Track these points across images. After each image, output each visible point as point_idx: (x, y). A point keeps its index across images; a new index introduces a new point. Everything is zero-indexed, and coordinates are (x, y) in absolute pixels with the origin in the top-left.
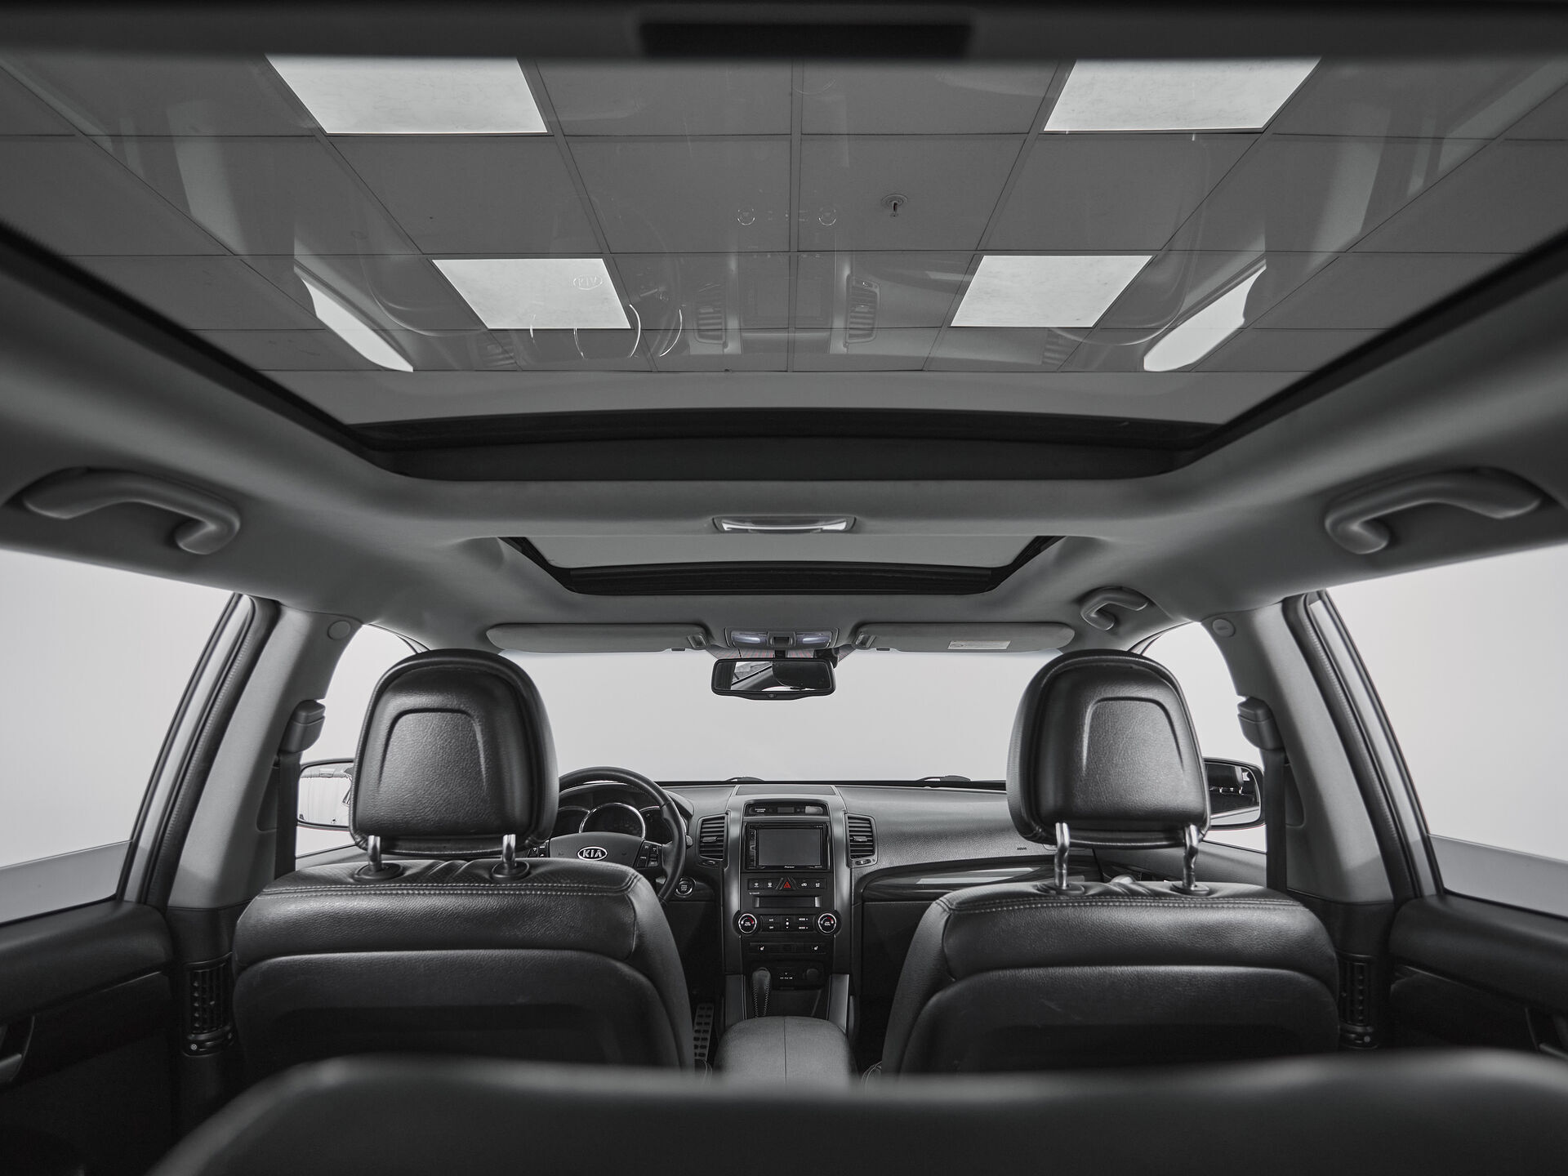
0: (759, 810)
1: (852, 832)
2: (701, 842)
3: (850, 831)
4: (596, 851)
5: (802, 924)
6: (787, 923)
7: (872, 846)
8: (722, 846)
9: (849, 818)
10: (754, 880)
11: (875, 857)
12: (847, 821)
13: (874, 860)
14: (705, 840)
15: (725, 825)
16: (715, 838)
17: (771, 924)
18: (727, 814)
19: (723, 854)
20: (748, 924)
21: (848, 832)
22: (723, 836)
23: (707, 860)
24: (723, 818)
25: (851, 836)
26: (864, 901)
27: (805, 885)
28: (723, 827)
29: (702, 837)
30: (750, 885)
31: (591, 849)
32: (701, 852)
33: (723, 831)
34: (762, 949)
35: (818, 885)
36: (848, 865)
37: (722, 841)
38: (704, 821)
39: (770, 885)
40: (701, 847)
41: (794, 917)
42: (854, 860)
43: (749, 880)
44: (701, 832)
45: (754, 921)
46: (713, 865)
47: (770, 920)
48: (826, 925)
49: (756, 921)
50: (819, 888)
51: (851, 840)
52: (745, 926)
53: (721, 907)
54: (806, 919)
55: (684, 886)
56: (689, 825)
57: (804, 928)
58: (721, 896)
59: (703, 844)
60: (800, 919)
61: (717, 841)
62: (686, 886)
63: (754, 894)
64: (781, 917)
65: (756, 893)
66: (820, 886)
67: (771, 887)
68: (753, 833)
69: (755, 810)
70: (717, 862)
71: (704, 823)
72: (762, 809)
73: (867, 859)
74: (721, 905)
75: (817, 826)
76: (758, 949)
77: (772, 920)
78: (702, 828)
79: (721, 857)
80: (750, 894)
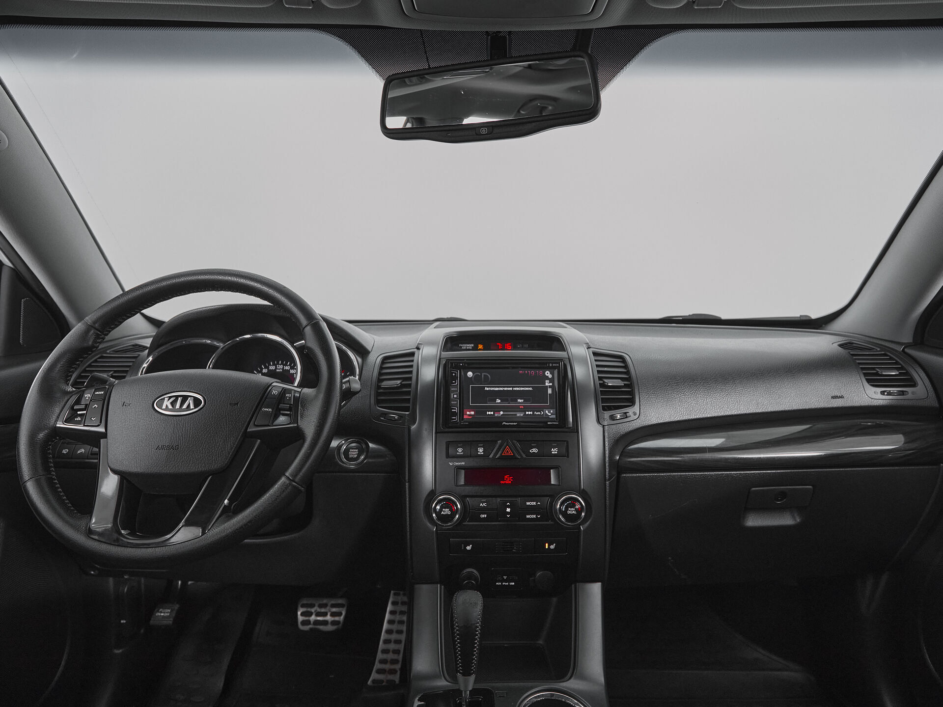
0: (464, 346)
1: (602, 374)
2: (379, 387)
3: (599, 372)
4: (185, 398)
5: (532, 510)
6: (508, 510)
7: (632, 393)
8: (408, 393)
9: (595, 354)
10: (457, 444)
11: (636, 408)
12: (593, 358)
13: (635, 414)
14: (385, 384)
15: (415, 364)
16: (399, 382)
17: (483, 511)
18: (418, 348)
19: (410, 405)
20: (447, 511)
21: (596, 373)
22: (410, 379)
23: (384, 414)
24: (413, 354)
25: (600, 378)
26: (619, 474)
27: (535, 450)
28: (412, 366)
29: (380, 381)
30: (451, 451)
31: (177, 397)
32: (378, 402)
33: (411, 372)
34: (469, 548)
35: (554, 451)
36: (598, 421)
37: (409, 386)
38: (386, 359)
39: (481, 451)
40: (378, 394)
41: (519, 499)
42: (607, 414)
43: (448, 444)
44: (380, 374)
45: (457, 506)
46: (396, 420)
47: (481, 504)
48: (569, 512)
49: (459, 506)
50: (555, 455)
51: (603, 385)
52: (442, 513)
53: (407, 484)
54: (537, 503)
55: (352, 450)
56: (364, 364)
57: (535, 516)
58: (407, 466)
59: (381, 391)
60: (528, 503)
61: (402, 386)
62: (357, 450)
63: (457, 464)
64: (499, 500)
65: (460, 464)
66: (556, 453)
67: (483, 453)
68: (455, 373)
69: (460, 345)
70: (401, 416)
71: (385, 361)
72: (468, 345)
73: (625, 411)
74: (407, 481)
75: (549, 365)
76: (463, 548)
77: (485, 504)
78: (381, 368)
79: (407, 409)
80: (451, 464)
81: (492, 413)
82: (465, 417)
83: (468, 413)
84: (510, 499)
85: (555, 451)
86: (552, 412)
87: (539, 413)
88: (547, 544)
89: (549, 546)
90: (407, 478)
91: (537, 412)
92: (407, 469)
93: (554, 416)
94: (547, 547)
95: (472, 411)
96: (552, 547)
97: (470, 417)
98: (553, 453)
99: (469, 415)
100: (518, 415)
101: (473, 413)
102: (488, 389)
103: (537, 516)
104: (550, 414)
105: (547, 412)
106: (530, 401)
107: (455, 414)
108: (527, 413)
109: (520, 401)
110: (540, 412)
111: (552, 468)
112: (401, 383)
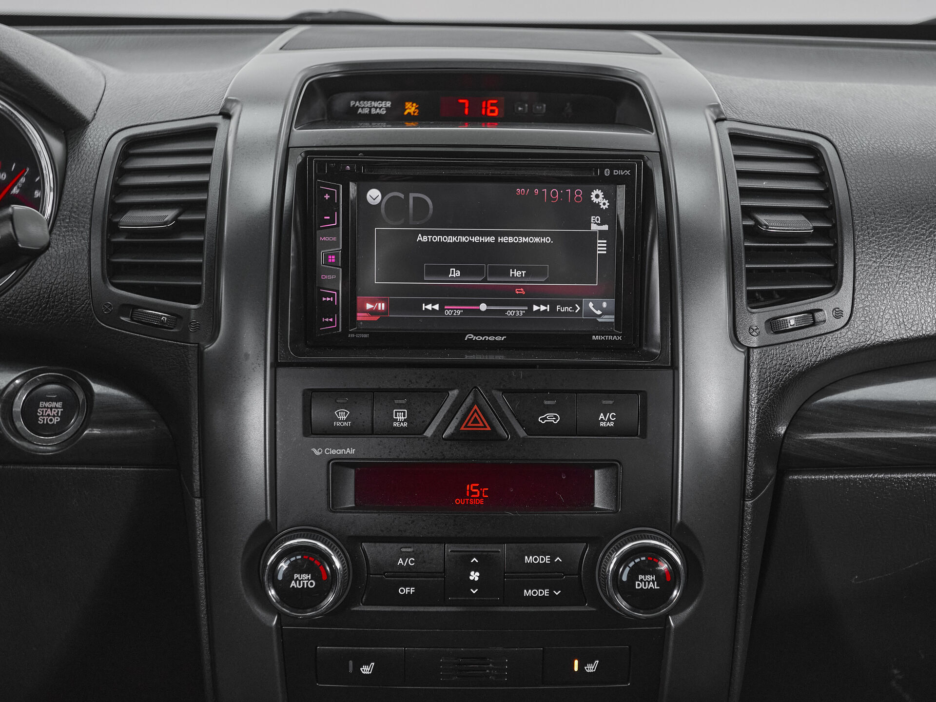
0: (365, 107)
1: (754, 197)
2: (113, 228)
3: (745, 193)
5: (538, 577)
6: (474, 576)
7: (834, 255)
8: (197, 248)
9: (737, 138)
10: (335, 395)
11: (842, 299)
12: (730, 150)
13: (838, 314)
14: (132, 219)
15: (215, 161)
16: (169, 215)
17: (406, 576)
18: (226, 115)
19: (203, 283)
20: (304, 580)
21: (735, 195)
22: (201, 206)
23: (130, 308)
24: (210, 132)
25: (747, 212)
26: (781, 475)
27: (551, 418)
28: (206, 169)
29: (117, 209)
30: (318, 414)
32: (112, 271)
33: (203, 187)
34: (366, 670)
35: (606, 420)
36: (735, 339)
37: (199, 226)
38: (133, 145)
39: (400, 417)
40: (111, 249)
41: (504, 550)
42: (757, 318)
43: (309, 397)
44: (117, 189)
45: (331, 563)
46: (162, 325)
47: (401, 561)
48: (639, 585)
49: (338, 564)
50: (607, 432)
51: (752, 232)
52: (293, 584)
53: (198, 502)
54: (552, 559)
55: (47, 405)
56: (70, 160)
57: (546, 593)
58: (196, 453)
59: (122, 239)
60: (529, 559)
61: (180, 226)
62: (59, 405)
63: (333, 452)
64: (449, 548)
65: (341, 452)
66: (612, 424)
67: (405, 424)
68: (332, 194)
69: (352, 103)
70: (178, 316)
71: (131, 152)
72: (376, 104)
73: (812, 307)
74: (198, 494)
75: (602, 172)
76: (351, 670)
77: (410, 561)
78: (121, 171)
79: (192, 295)
80: (317, 453)
81: (437, 307)
82: (360, 316)
83: (369, 306)
84: (480, 548)
85: (609, 420)
86: (605, 305)
87: (569, 309)
88: (576, 662)
89: (581, 666)
90: (197, 485)
91: (563, 306)
92: (196, 461)
93: (610, 318)
94: (576, 669)
95: (381, 301)
96: (590, 668)
97: (376, 318)
98: (602, 424)
99: (372, 312)
100: (510, 314)
101: (381, 306)
102: (425, 239)
103: (551, 593)
104: (599, 312)
105: (591, 305)
106: (544, 275)
107: (331, 309)
108: (535, 308)
109: (517, 274)
110: (571, 304)
111: (599, 467)
112: (175, 218)
